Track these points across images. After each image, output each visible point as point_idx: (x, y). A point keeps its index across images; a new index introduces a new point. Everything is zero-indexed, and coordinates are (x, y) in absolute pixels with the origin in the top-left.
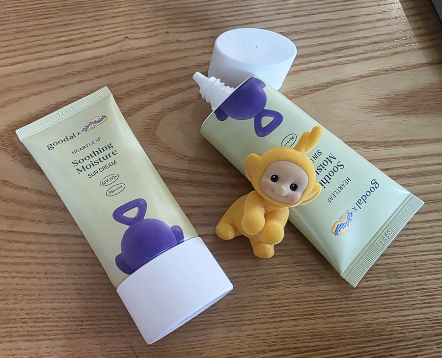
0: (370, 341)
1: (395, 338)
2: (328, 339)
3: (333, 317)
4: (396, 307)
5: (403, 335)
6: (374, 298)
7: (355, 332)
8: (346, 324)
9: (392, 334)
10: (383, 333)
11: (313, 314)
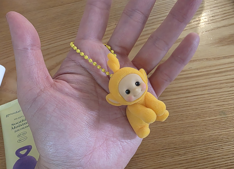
0: (211, 143)
1: (224, 141)
2: (190, 143)
3: (193, 133)
4: (224, 127)
5: (228, 139)
6: (213, 124)
7: (204, 139)
8: (200, 136)
9: (222, 139)
10: (218, 139)
11: (183, 133)
